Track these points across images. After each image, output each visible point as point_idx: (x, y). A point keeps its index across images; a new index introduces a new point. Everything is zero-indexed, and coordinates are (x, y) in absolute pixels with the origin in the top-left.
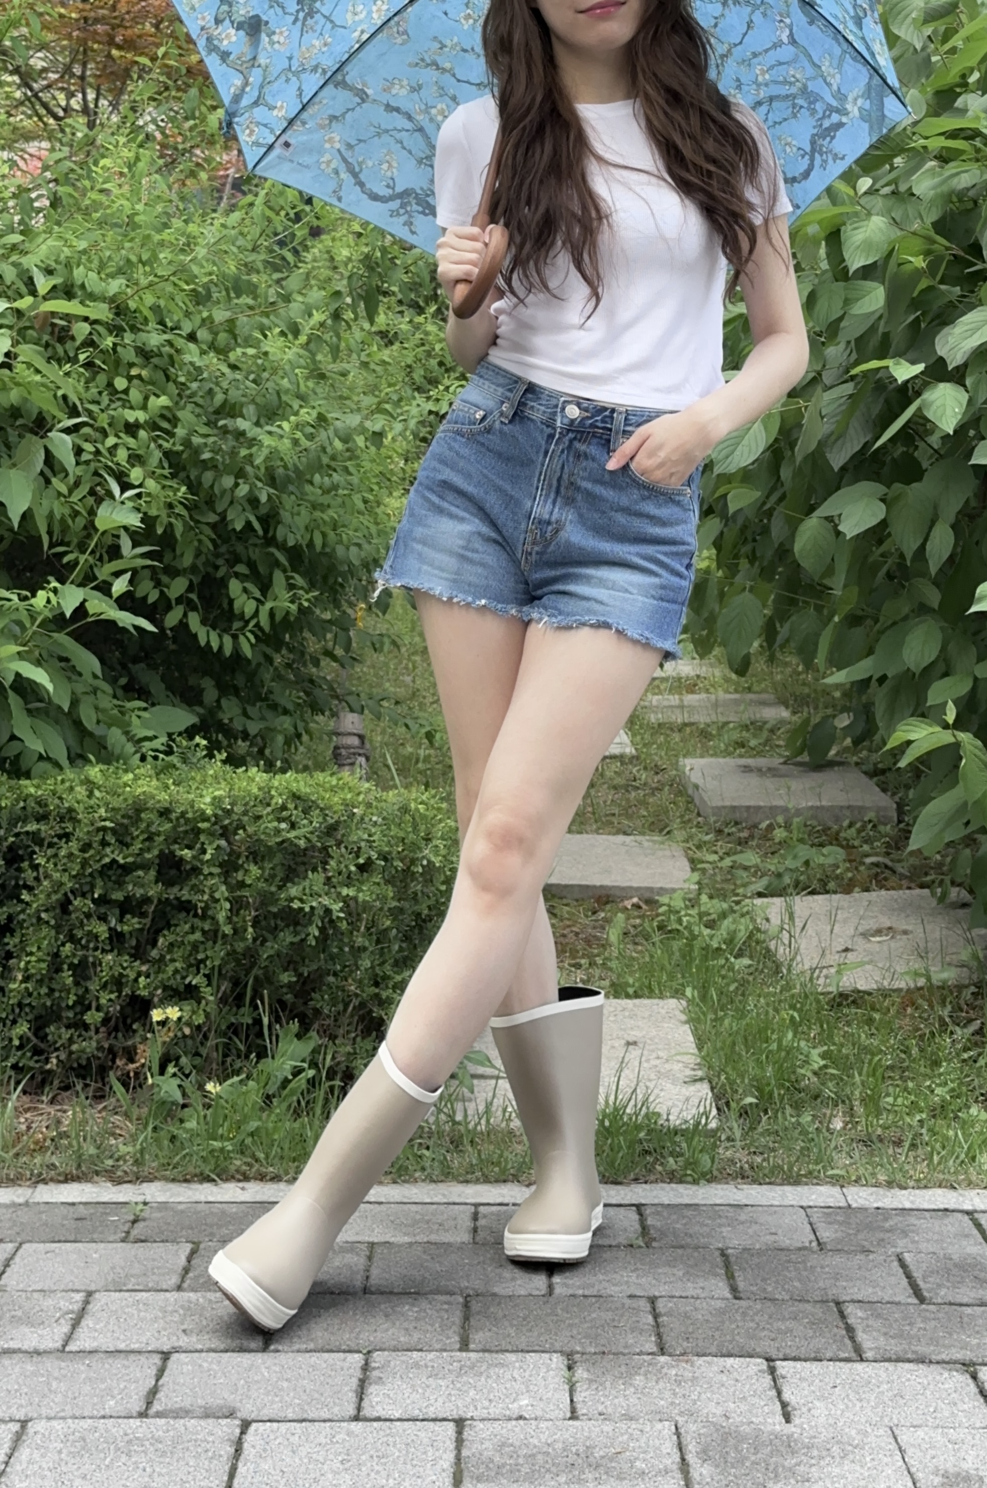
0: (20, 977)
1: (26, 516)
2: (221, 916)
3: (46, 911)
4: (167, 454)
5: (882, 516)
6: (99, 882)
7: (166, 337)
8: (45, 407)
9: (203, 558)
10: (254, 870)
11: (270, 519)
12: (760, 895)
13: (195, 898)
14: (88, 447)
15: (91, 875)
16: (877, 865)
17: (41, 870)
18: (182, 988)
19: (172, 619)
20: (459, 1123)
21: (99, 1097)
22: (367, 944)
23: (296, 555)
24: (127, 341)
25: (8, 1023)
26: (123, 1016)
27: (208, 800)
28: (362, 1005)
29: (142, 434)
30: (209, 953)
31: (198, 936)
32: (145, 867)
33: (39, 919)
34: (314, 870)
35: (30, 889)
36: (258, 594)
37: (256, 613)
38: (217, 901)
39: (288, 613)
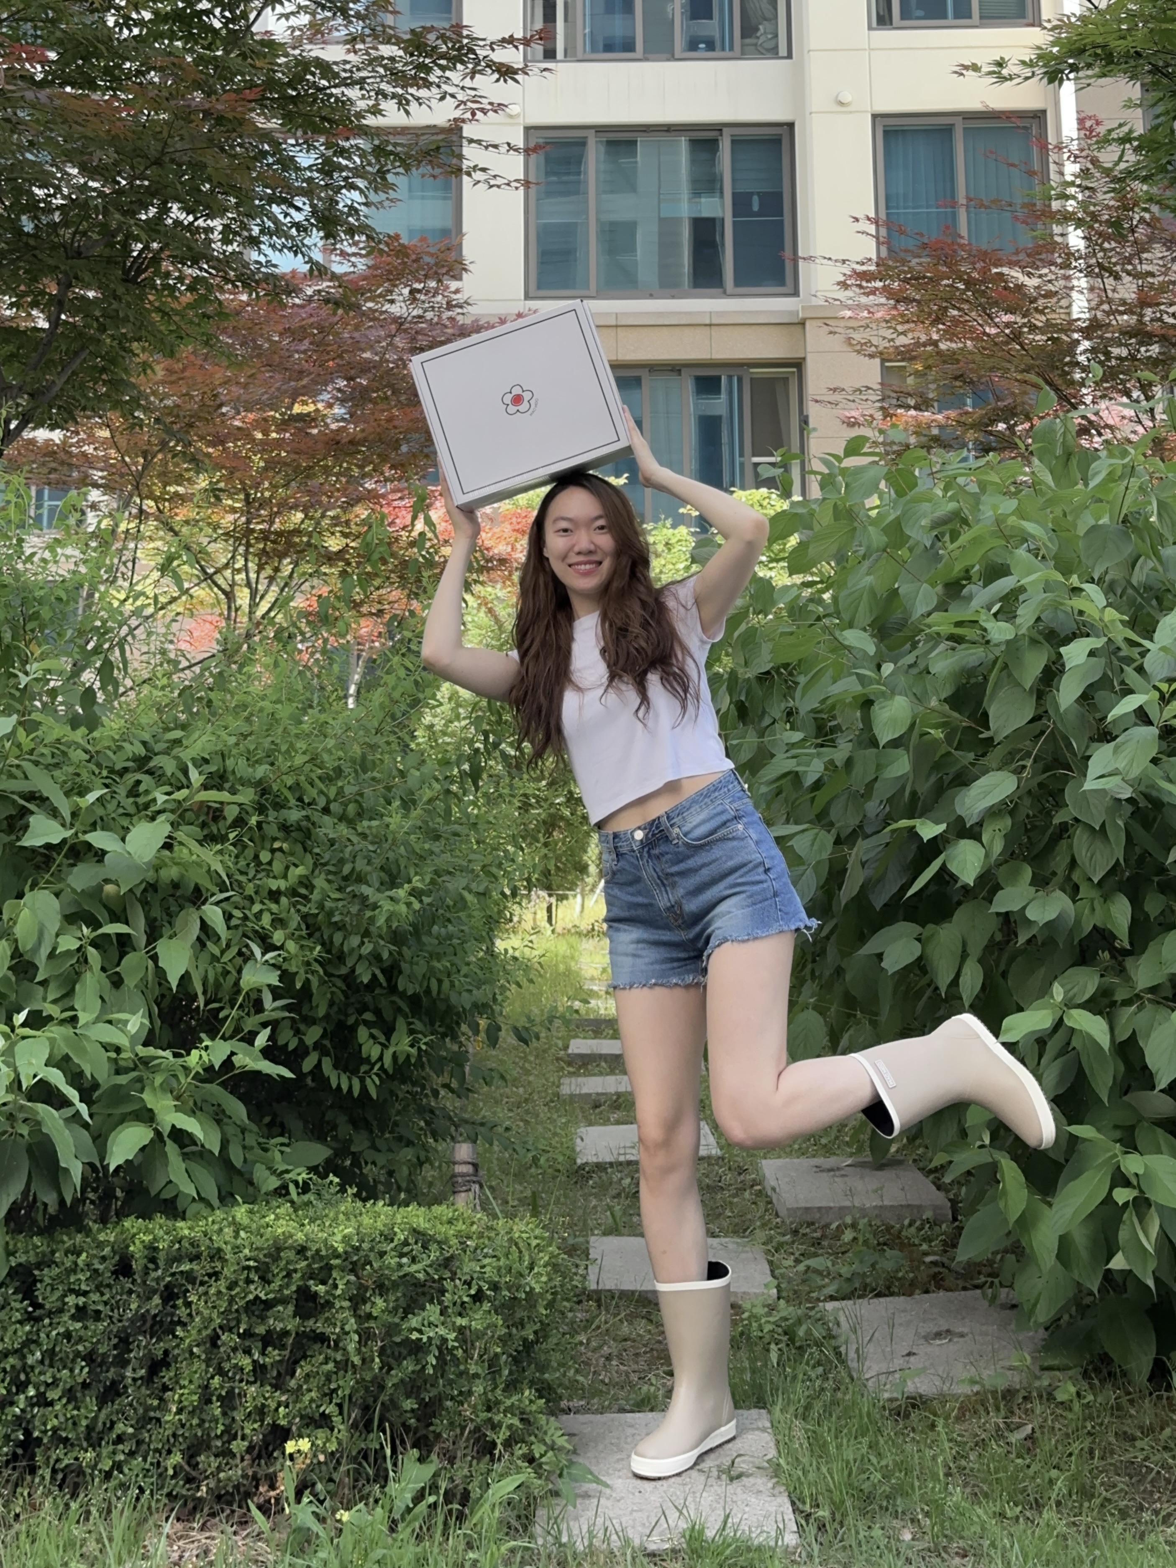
0: (174, 1409)
1: (185, 978)
2: (351, 1347)
3: (198, 1346)
4: (304, 917)
5: (918, 953)
6: (244, 1318)
7: (304, 813)
8: (200, 882)
9: (335, 1008)
10: (380, 1303)
11: (392, 971)
12: (832, 1298)
13: (328, 1330)
14: (237, 913)
15: (237, 1311)
16: (934, 1263)
17: (194, 1307)
18: (317, 1416)
19: (308, 1064)
20: (564, 1545)
21: (244, 1523)
22: (480, 1371)
23: (415, 1001)
24: (270, 819)
25: (164, 1452)
26: (266, 1443)
27: (339, 1237)
28: (477, 1429)
29: (284, 900)
30: (341, 1383)
31: (330, 1366)
32: (284, 1301)
33: (191, 1353)
34: (431, 1302)
35: (184, 1325)
36: (382, 1039)
37: (381, 1058)
38: (347, 1333)
39: (408, 1056)
